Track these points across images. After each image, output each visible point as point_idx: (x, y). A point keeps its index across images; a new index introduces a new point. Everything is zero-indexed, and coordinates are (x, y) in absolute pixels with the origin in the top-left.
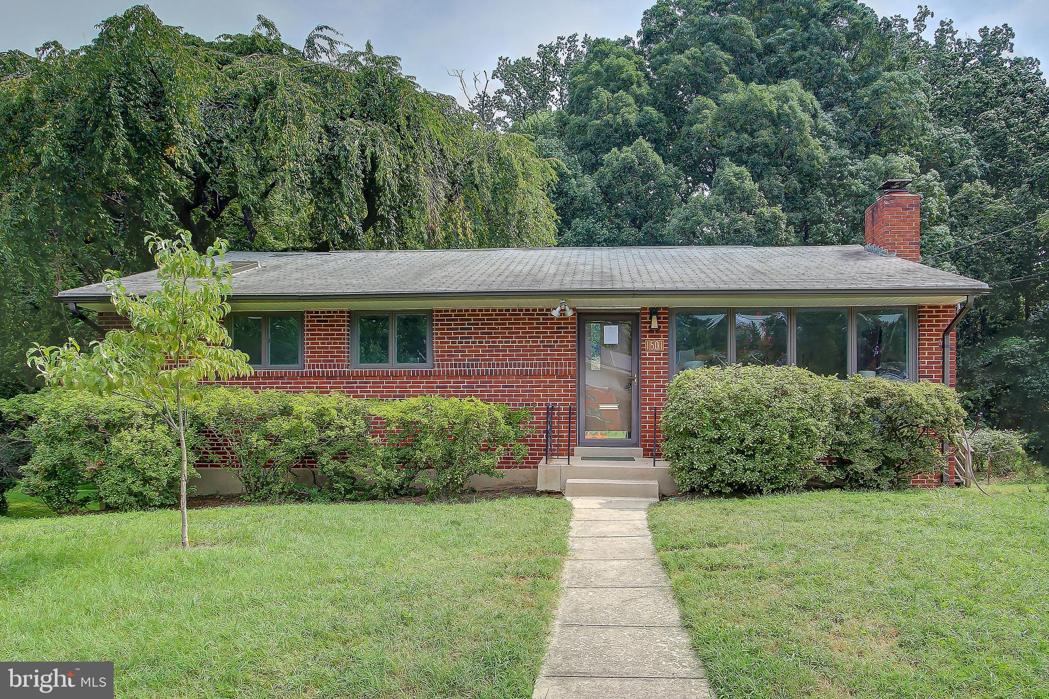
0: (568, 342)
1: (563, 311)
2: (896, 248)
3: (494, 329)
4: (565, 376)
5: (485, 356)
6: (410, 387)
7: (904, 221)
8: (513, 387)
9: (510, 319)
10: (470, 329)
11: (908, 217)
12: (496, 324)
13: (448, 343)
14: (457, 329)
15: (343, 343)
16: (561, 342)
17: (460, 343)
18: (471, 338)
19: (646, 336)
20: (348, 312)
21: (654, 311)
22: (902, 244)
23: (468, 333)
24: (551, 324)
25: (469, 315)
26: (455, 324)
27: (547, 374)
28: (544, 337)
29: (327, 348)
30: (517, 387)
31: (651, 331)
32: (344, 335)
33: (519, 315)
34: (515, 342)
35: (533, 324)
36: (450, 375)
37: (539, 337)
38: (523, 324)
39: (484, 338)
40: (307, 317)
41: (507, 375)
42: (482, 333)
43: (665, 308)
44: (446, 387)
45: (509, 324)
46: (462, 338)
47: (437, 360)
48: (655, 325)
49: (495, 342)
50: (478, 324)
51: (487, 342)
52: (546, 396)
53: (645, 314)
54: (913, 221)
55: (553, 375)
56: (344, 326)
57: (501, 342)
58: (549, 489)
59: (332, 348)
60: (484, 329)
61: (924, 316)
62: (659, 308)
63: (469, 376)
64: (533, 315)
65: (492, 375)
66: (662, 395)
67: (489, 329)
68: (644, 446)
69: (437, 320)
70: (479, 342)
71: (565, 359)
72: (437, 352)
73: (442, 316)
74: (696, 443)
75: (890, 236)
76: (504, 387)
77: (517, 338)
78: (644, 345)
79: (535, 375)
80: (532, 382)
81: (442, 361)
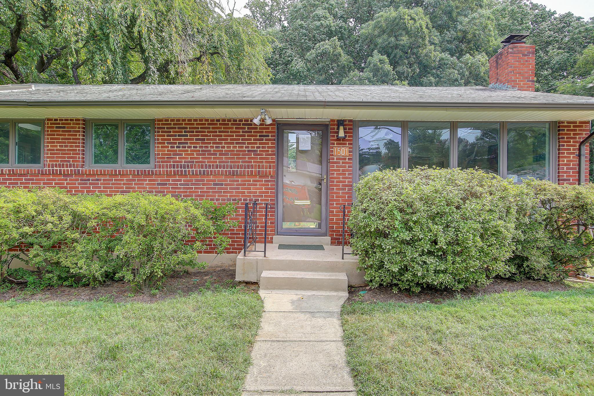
0: (268, 147)
1: (263, 120)
2: (518, 84)
3: (207, 136)
4: (266, 176)
5: (199, 158)
7: (524, 64)
8: (222, 185)
9: (220, 128)
10: (187, 136)
11: (527, 61)
12: (208, 132)
13: (168, 147)
14: (175, 136)
15: (79, 146)
16: (263, 147)
17: (178, 147)
18: (187, 143)
19: (334, 144)
20: (84, 120)
21: (341, 123)
22: (522, 81)
23: (185, 139)
24: (254, 132)
25: (186, 124)
26: (174, 132)
27: (251, 175)
28: (248, 143)
29: (64, 150)
30: (226, 185)
31: (338, 139)
32: (79, 139)
33: (228, 124)
34: (224, 147)
35: (239, 132)
36: (169, 175)
37: (244, 143)
38: (231, 132)
39: (198, 143)
40: (48, 124)
41: (218, 174)
42: (196, 139)
43: (350, 121)
44: (166, 184)
45: (220, 132)
46: (179, 143)
47: (158, 162)
48: (341, 134)
49: (207, 147)
50: (193, 132)
51: (200, 147)
52: (250, 193)
53: (334, 125)
54: (530, 64)
55: (256, 176)
56: (79, 131)
57: (212, 147)
58: (247, 280)
59: (68, 150)
60: (198, 136)
61: (564, 130)
62: (344, 121)
63: (186, 175)
64: (240, 124)
65: (204, 174)
66: (347, 193)
67: (202, 136)
68: (331, 235)
69: (159, 128)
70: (194, 147)
71: (266, 162)
72: (158, 155)
73: (163, 124)
74: (387, 244)
75: (513, 75)
76: (215, 184)
77: (225, 143)
78: (332, 151)
79: (240, 175)
80: (238, 181)
81: (162, 162)
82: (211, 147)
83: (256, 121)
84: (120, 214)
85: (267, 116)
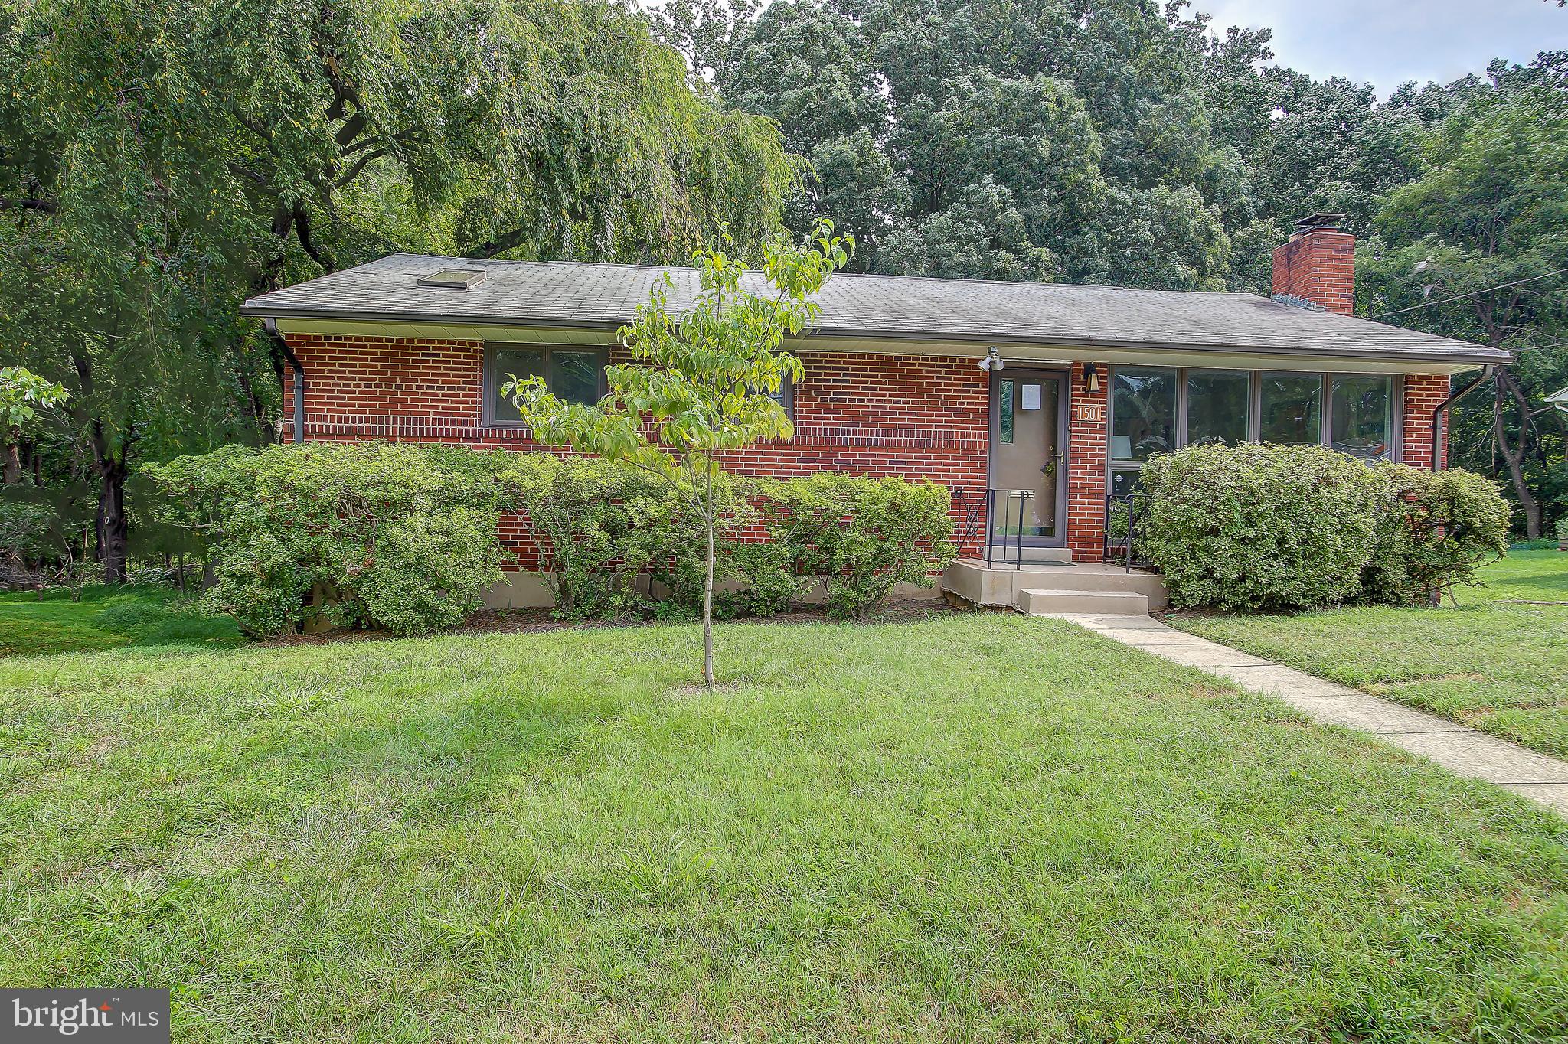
0: (978, 404)
2: (1326, 300)
3: (880, 382)
4: (973, 450)
5: (867, 419)
6: (762, 460)
7: (1336, 267)
8: (903, 463)
9: (902, 371)
10: (847, 381)
11: (1341, 262)
12: (883, 376)
13: (816, 399)
14: (829, 381)
16: (969, 404)
17: (832, 400)
18: (847, 394)
19: (1078, 401)
21: (1089, 369)
22: (1333, 295)
23: (844, 388)
24: (956, 379)
25: (845, 362)
26: (826, 375)
27: (951, 448)
28: (946, 397)
30: (910, 463)
31: (1086, 394)
33: (915, 365)
34: (907, 402)
35: (932, 378)
36: (818, 445)
37: (940, 397)
38: (919, 378)
39: (866, 395)
40: (613, 355)
41: (899, 446)
42: (864, 388)
43: (1104, 365)
44: (812, 461)
45: (901, 377)
46: (835, 394)
47: (801, 424)
48: (1095, 386)
49: (880, 401)
50: (857, 376)
51: (870, 401)
52: (948, 476)
53: (1079, 371)
54: (1346, 267)
55: (957, 449)
57: (889, 401)
60: (866, 382)
61: (1413, 388)
62: (1096, 365)
63: (845, 448)
64: (933, 366)
65: (875, 446)
66: (1096, 480)
67: (873, 382)
68: (1073, 546)
70: (860, 401)
71: (974, 428)
72: (801, 411)
73: (808, 361)
75: (1319, 285)
76: (892, 463)
77: (910, 396)
78: (1076, 413)
79: (934, 448)
80: (929, 457)
81: (807, 424)
82: (887, 402)
83: (985, 366)
85: (998, 359)
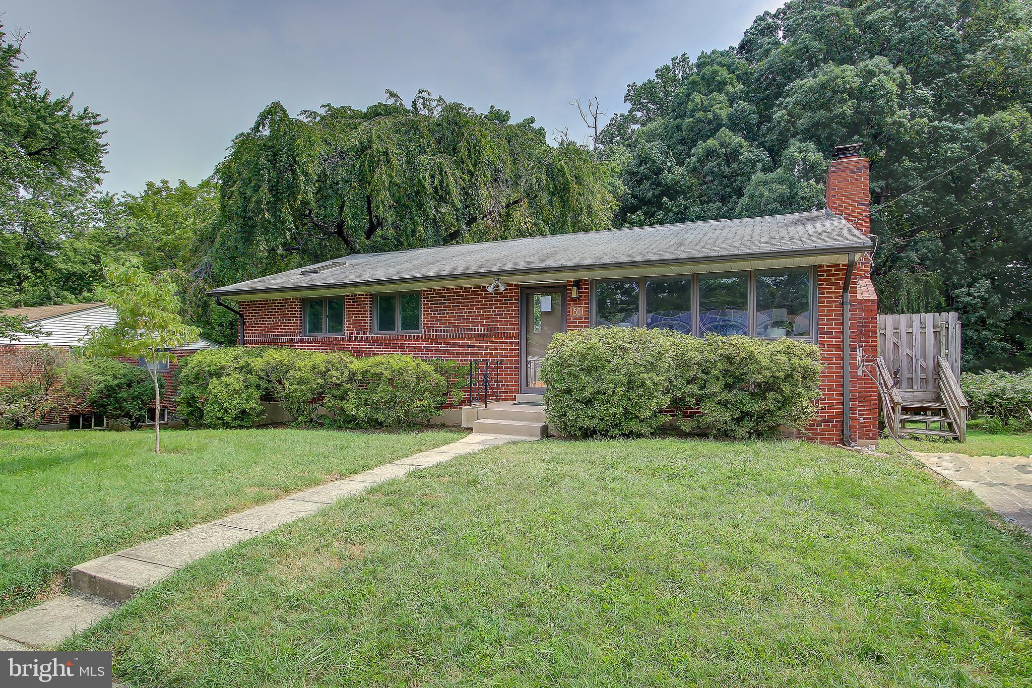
0: (512, 311)
1: (497, 287)
3: (461, 302)
4: (510, 338)
5: (455, 323)
6: (407, 347)
7: (852, 184)
8: (473, 346)
9: (472, 295)
10: (446, 303)
11: (856, 179)
12: (463, 299)
13: (431, 314)
14: (437, 304)
15: (367, 317)
16: (508, 311)
17: (439, 314)
18: (446, 310)
19: (570, 304)
20: (371, 295)
21: (577, 284)
22: (850, 206)
23: (444, 307)
24: (500, 297)
25: (445, 293)
26: (435, 300)
27: (497, 337)
28: (495, 308)
29: (357, 320)
30: (477, 346)
31: (574, 300)
32: (367, 311)
33: (478, 291)
34: (475, 312)
35: (487, 298)
36: (432, 338)
37: (492, 308)
38: (481, 298)
39: (455, 310)
40: (347, 299)
41: (469, 337)
42: (453, 306)
43: (585, 281)
44: (430, 347)
45: (472, 298)
46: (440, 310)
47: (424, 328)
48: (575, 294)
49: (462, 313)
50: (450, 300)
51: (456, 313)
52: (497, 353)
53: (568, 286)
54: (862, 183)
55: (501, 337)
56: (367, 304)
58: (470, 426)
59: (360, 320)
60: (455, 303)
61: (823, 275)
62: (580, 281)
63: (445, 339)
65: (459, 337)
67: (458, 303)
69: (424, 298)
70: (452, 313)
71: (510, 325)
72: (424, 321)
73: (427, 294)
75: (837, 200)
76: (468, 347)
77: (476, 309)
78: (569, 312)
79: (489, 337)
80: (487, 343)
81: (427, 327)
82: (465, 313)
83: (490, 290)
84: (378, 370)
85: (500, 284)
